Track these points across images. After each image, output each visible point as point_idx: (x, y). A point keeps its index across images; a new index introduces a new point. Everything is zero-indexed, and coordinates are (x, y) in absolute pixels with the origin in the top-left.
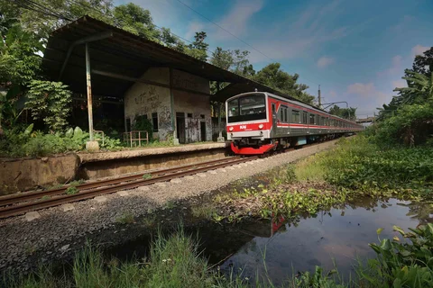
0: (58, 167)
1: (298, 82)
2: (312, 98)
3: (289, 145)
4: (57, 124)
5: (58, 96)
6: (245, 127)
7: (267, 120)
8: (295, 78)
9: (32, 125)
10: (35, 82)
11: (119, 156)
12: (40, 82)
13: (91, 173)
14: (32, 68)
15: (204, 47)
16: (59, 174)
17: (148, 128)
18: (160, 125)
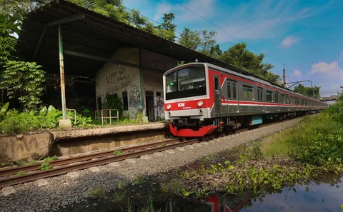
0: (33, 144)
2: (277, 77)
3: (239, 125)
4: (31, 102)
5: (32, 76)
6: (183, 105)
7: (207, 97)
8: (261, 58)
9: (8, 104)
10: (10, 62)
11: (90, 134)
12: (15, 62)
13: (64, 150)
14: (8, 49)
15: (172, 27)
16: (33, 150)
17: (118, 106)
18: (130, 103)
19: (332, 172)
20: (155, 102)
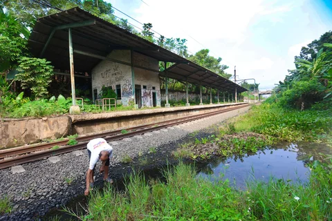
0: (55, 125)
1: (221, 63)
2: (231, 75)
4: (42, 93)
5: (43, 70)
8: (220, 60)
9: (22, 93)
10: (25, 58)
11: (100, 117)
13: (80, 129)
15: (151, 34)
16: (56, 130)
18: (123, 94)
19: (286, 141)
20: (142, 93)
